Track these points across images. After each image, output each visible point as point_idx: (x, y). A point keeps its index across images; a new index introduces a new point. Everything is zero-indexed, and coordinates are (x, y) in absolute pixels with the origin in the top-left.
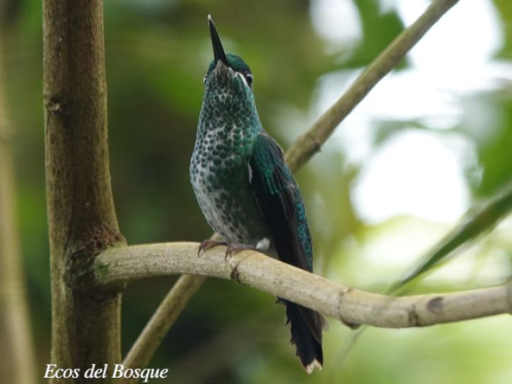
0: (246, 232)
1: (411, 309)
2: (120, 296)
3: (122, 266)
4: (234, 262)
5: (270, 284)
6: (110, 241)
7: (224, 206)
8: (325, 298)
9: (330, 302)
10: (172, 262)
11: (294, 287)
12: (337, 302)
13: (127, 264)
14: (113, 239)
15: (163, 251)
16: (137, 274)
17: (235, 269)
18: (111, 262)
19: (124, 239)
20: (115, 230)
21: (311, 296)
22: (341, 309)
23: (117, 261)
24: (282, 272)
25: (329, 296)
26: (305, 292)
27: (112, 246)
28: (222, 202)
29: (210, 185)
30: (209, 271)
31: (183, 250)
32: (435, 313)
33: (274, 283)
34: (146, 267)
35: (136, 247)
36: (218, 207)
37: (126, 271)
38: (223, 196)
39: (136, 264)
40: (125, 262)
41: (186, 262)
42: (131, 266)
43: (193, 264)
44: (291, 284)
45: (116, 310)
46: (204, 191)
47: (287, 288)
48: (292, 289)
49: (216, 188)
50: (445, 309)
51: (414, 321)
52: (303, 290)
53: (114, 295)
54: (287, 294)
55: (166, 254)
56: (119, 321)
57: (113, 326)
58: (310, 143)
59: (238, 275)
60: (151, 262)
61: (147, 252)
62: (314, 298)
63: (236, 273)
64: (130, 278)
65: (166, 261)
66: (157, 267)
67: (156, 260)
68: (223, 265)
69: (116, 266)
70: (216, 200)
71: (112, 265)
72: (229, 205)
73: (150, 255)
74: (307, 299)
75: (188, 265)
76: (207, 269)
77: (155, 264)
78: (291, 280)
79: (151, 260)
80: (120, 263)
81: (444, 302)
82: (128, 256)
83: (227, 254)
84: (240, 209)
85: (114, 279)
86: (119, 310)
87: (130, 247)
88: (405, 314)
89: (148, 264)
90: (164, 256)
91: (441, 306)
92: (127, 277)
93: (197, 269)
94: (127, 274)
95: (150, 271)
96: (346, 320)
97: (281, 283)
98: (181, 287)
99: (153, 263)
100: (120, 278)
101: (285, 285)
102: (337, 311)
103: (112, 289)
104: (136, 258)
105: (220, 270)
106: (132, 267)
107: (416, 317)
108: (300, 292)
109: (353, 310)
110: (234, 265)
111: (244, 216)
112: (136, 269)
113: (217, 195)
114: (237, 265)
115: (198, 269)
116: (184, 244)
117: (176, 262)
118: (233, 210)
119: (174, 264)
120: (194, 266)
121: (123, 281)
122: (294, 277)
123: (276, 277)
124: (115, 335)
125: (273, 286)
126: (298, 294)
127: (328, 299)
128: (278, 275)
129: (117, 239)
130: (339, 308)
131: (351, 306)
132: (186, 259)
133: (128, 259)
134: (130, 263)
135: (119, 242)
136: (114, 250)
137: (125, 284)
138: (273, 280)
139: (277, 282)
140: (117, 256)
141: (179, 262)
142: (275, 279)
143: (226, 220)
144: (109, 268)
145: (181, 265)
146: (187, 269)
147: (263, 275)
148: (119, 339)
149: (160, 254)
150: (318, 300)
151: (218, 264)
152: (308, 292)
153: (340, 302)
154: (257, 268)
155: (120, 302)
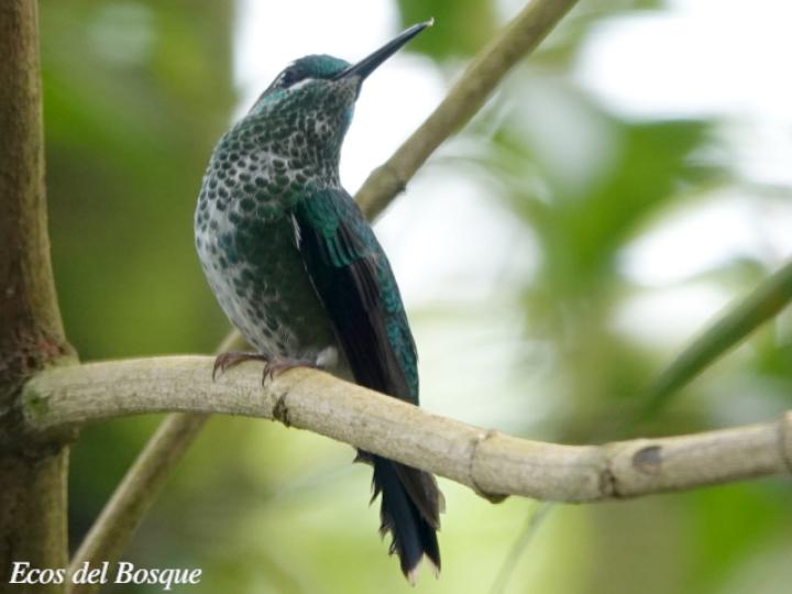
0: (292, 336)
1: (603, 466)
2: (66, 451)
3: (73, 398)
4: (279, 389)
5: (345, 428)
6: (51, 355)
7: (250, 292)
8: (445, 451)
9: (454, 456)
10: (165, 390)
11: (389, 432)
12: (468, 456)
13: (83, 396)
14: (55, 350)
15: (148, 373)
16: (101, 412)
17: (281, 402)
18: (53, 392)
19: (74, 353)
20: (58, 336)
21: (418, 446)
22: (475, 469)
23: (64, 392)
24: (366, 406)
25: (452, 445)
26: (408, 441)
27: (53, 364)
28: (246, 286)
29: (224, 255)
30: (233, 405)
31: (184, 368)
32: (647, 473)
33: (352, 424)
34: (118, 400)
35: (97, 365)
36: (241, 294)
37: (80, 409)
38: (246, 274)
39: (99, 395)
40: (79, 392)
41: (191, 390)
42: (89, 398)
43: (204, 394)
44: (382, 426)
45: (59, 476)
46: (216, 267)
47: (377, 433)
48: (384, 436)
49: (234, 260)
50: (665, 465)
51: (609, 488)
52: (404, 437)
53: (57, 450)
54: (376, 442)
55: (154, 377)
56: (64, 494)
57: (55, 504)
58: (389, 180)
59: (286, 411)
60: (126, 391)
61: (119, 374)
62: (426, 450)
63: (281, 408)
64: (88, 420)
65: (154, 388)
66: (137, 399)
67: (136, 388)
68: (258, 394)
69: (64, 398)
70: (236, 281)
71: (56, 397)
72: (258, 290)
73: (124, 379)
74: (411, 452)
75: (194, 396)
76: (229, 403)
77: (135, 395)
78: (383, 419)
79: (127, 387)
80: (69, 394)
81: (663, 454)
82: (85, 381)
83: (265, 374)
84: (277, 297)
85: (57, 422)
86: (64, 475)
87: (88, 366)
88: (594, 478)
89: (122, 395)
90: (150, 381)
91: (658, 461)
92: (82, 418)
93: (210, 401)
94: (83, 413)
95: (126, 406)
96: (484, 488)
97: (364, 425)
98: (168, 435)
99: (130, 393)
100: (71, 419)
101: (371, 427)
102: (467, 472)
103: (54, 441)
104: (99, 385)
105: (252, 402)
106: (92, 401)
107: (613, 480)
108: (398, 441)
109: (496, 471)
110: (278, 395)
111: (286, 308)
112: (99, 404)
113: (236, 272)
114: (286, 394)
115: (213, 402)
116: (185, 358)
117: (172, 391)
118: (266, 299)
119: (168, 394)
120: (206, 397)
121: (73, 424)
122: (388, 415)
123: (355, 414)
124: (58, 518)
125: (351, 430)
126: (396, 444)
127: (449, 452)
128: (359, 411)
129: (62, 351)
130: (471, 467)
131: (493, 464)
132: (191, 386)
133: (83, 387)
134: (88, 393)
135: (65, 358)
136: (58, 371)
137: (77, 431)
138: (349, 420)
139: (357, 422)
140: (66, 382)
141: (177, 391)
142: (354, 418)
143: (256, 317)
144: (50, 403)
145: (182, 395)
146: (193, 401)
147: (332, 411)
148: (64, 527)
149: (143, 377)
150: (433, 454)
151: (249, 394)
152: (414, 439)
153: (472, 457)
154: (321, 399)
155: (66, 461)
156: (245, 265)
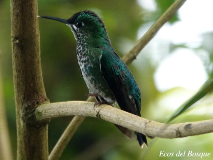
1: (177, 129)
2: (47, 126)
3: (48, 112)
5: (114, 119)
6: (43, 101)
7: (94, 83)
8: (139, 125)
9: (141, 127)
10: (70, 110)
11: (125, 121)
12: (144, 127)
13: (50, 112)
14: (44, 100)
15: (66, 105)
16: (55, 116)
17: (98, 113)
18: (43, 110)
19: (49, 100)
20: (45, 96)
21: (132, 124)
22: (146, 130)
23: (45, 110)
24: (119, 114)
25: (140, 124)
26: (130, 123)
27: (43, 103)
28: (93, 81)
29: (86, 73)
30: (87, 114)
31: (75, 104)
32: (188, 131)
33: (116, 119)
34: (59, 113)
35: (54, 104)
36: (92, 83)
37: (50, 115)
38: (92, 78)
39: (54, 111)
40: (49, 111)
41: (76, 110)
42: (52, 112)
43: (80, 111)
44: (123, 119)
45: (46, 132)
46: (85, 76)
47: (122, 121)
48: (124, 122)
49: (89, 75)
50: (192, 129)
51: (179, 135)
52: (129, 122)
53: (45, 125)
54: (122, 123)
55: (67, 107)
56: (47, 137)
57: (45, 139)
59: (100, 115)
60: (61, 110)
61: (59, 106)
62: (134, 125)
63: (98, 115)
64: (52, 118)
65: (68, 110)
66: (63, 112)
67: (63, 110)
68: (93, 111)
69: (45, 112)
70: (90, 80)
71: (44, 112)
72: (95, 83)
73: (60, 107)
74: (131, 126)
75: (77, 112)
76: (86, 113)
77: (63, 111)
78: (124, 117)
79: (61, 109)
80: (47, 111)
81: (192, 126)
82: (51, 108)
85: (44, 118)
86: (47, 132)
87: (51, 104)
88: (175, 132)
89: (60, 111)
90: (66, 108)
91: (190, 128)
92: (50, 117)
93: (81, 113)
94: (50, 116)
95: (61, 114)
96: (148, 135)
97: (119, 119)
98: (75, 121)
100: (47, 117)
101: (121, 119)
102: (144, 131)
103: (44, 123)
104: (54, 108)
105: (92, 113)
106: (52, 113)
107: (180, 133)
108: (127, 123)
109: (151, 131)
110: (98, 111)
112: (54, 113)
113: (90, 78)
114: (99, 111)
115: (82, 113)
116: (76, 102)
117: (72, 110)
118: (98, 85)
119: (71, 111)
120: (80, 112)
121: (48, 119)
122: (125, 116)
123: (117, 116)
124: (46, 142)
125: (116, 120)
126: (127, 124)
127: (140, 126)
128: (118, 115)
129: (46, 100)
130: (145, 129)
131: (150, 129)
132: (77, 109)
133: (50, 109)
134: (52, 111)
135: (46, 102)
136: (44, 105)
137: (50, 120)
138: (115, 118)
139: (117, 118)
140: (46, 108)
141: (73, 110)
144: (42, 113)
145: (74, 111)
146: (77, 113)
147: (111, 115)
148: (47, 145)
149: (65, 107)
150: (136, 126)
151: (91, 111)
152: (131, 122)
153: (145, 127)
154: (108, 112)
155: (47, 128)
156: (92, 77)
